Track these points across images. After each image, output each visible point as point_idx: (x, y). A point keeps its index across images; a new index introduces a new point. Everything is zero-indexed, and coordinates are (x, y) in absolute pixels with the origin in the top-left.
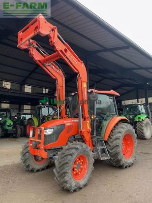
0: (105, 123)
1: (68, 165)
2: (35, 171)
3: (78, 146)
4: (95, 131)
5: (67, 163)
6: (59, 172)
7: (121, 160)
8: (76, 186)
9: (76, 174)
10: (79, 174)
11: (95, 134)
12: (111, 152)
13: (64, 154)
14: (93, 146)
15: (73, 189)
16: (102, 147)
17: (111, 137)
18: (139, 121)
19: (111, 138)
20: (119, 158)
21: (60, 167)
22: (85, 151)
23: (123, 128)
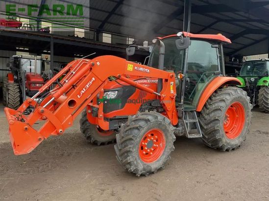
0: (200, 86)
1: (132, 142)
2: (99, 144)
3: (150, 118)
4: (183, 97)
5: (131, 139)
6: (120, 150)
7: (220, 140)
8: (144, 169)
9: (147, 154)
10: (151, 155)
11: (182, 101)
12: (205, 127)
13: (128, 126)
14: (179, 118)
15: (140, 173)
16: (192, 121)
17: (208, 106)
18: (264, 86)
19: (208, 109)
20: (218, 137)
21: (122, 144)
22: (160, 124)
23: (229, 94)
